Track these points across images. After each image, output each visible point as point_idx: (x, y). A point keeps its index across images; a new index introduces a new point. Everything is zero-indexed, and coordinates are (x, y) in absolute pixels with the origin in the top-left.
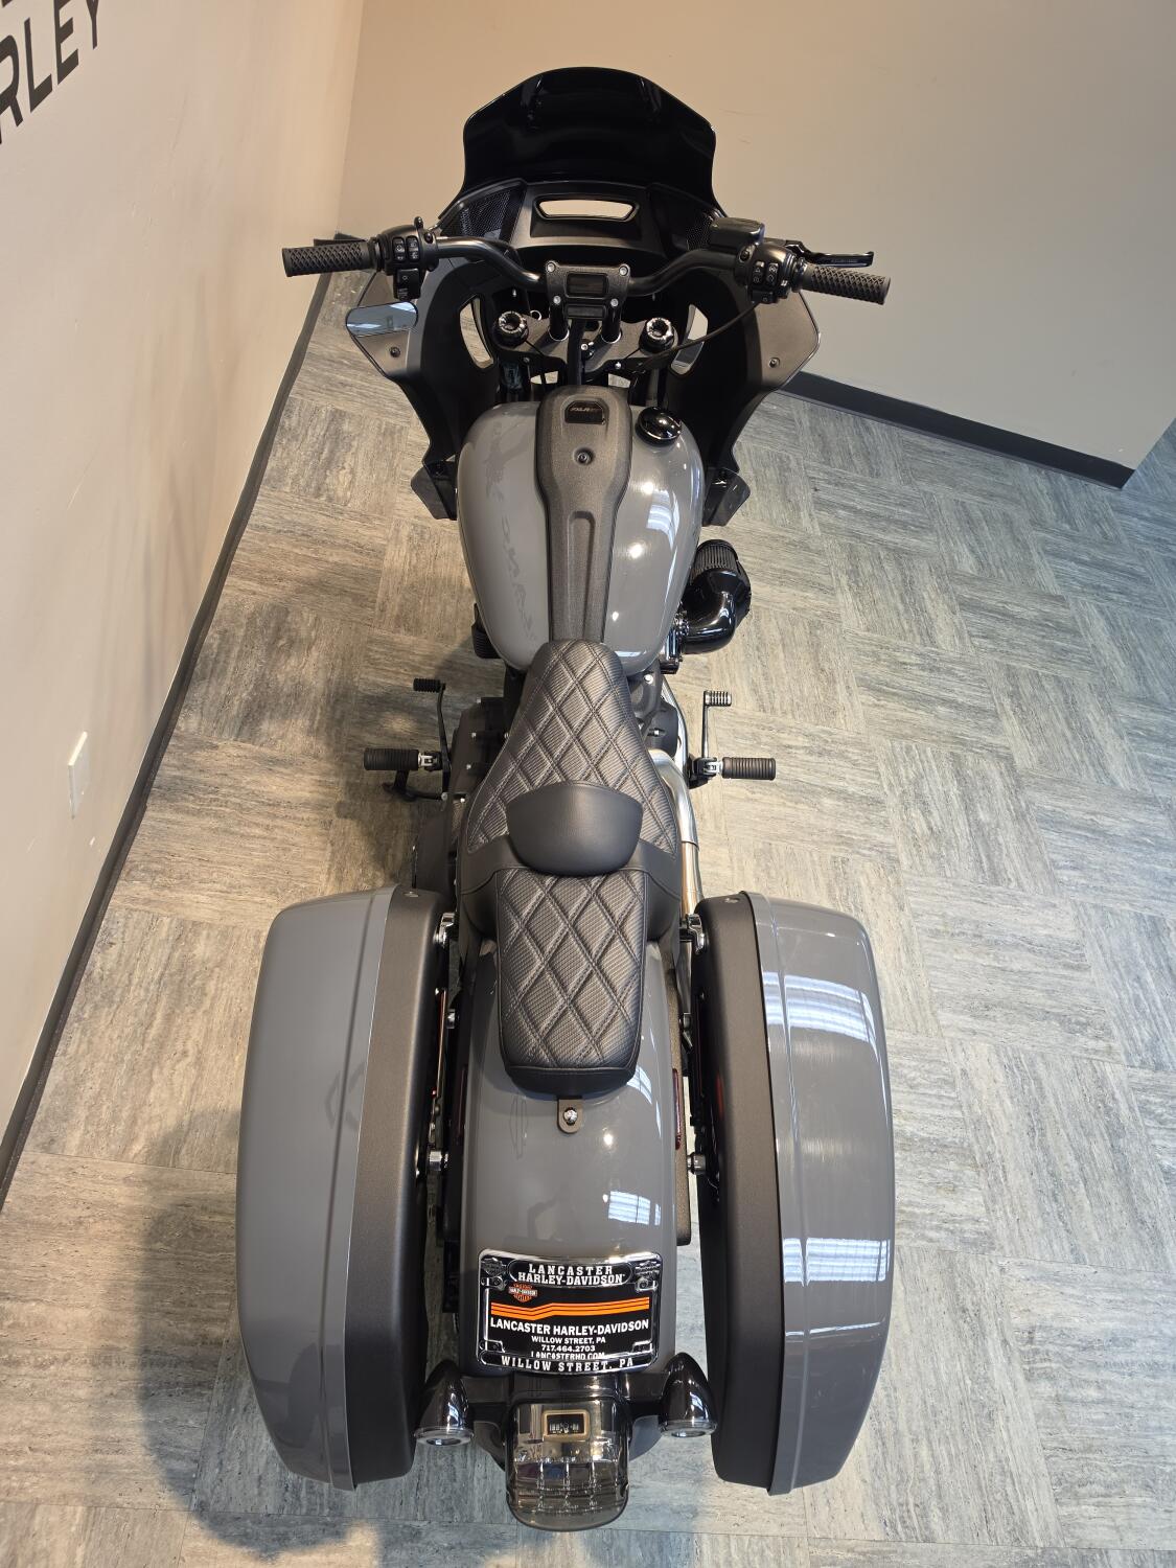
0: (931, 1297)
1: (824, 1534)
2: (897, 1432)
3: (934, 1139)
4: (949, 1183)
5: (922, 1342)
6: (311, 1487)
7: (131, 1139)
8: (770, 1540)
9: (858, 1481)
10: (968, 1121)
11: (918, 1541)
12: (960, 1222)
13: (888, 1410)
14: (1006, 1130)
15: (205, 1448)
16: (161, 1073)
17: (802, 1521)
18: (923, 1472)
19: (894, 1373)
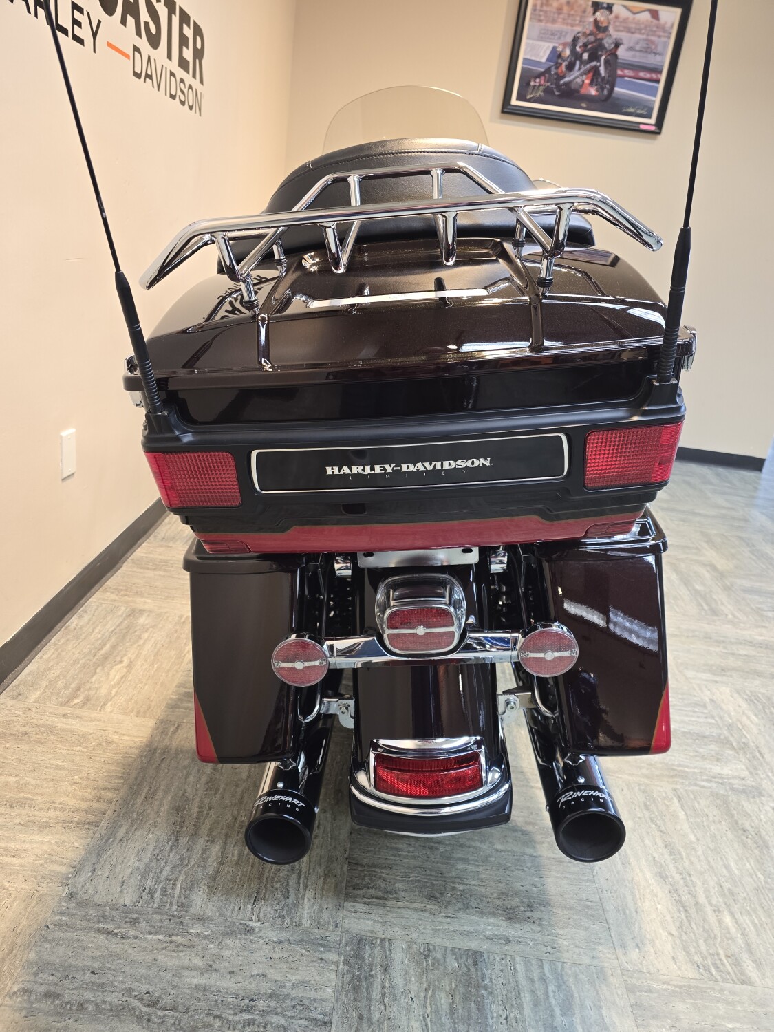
0: (711, 819)
1: (637, 968)
2: (697, 904)
3: (694, 733)
4: (713, 756)
5: (710, 848)
6: (165, 891)
7: (74, 696)
8: (581, 968)
9: (664, 934)
10: (721, 725)
11: (734, 982)
12: (728, 779)
13: (685, 888)
14: (755, 731)
15: (84, 861)
16: (103, 669)
17: (614, 957)
18: (729, 933)
19: (687, 864)
